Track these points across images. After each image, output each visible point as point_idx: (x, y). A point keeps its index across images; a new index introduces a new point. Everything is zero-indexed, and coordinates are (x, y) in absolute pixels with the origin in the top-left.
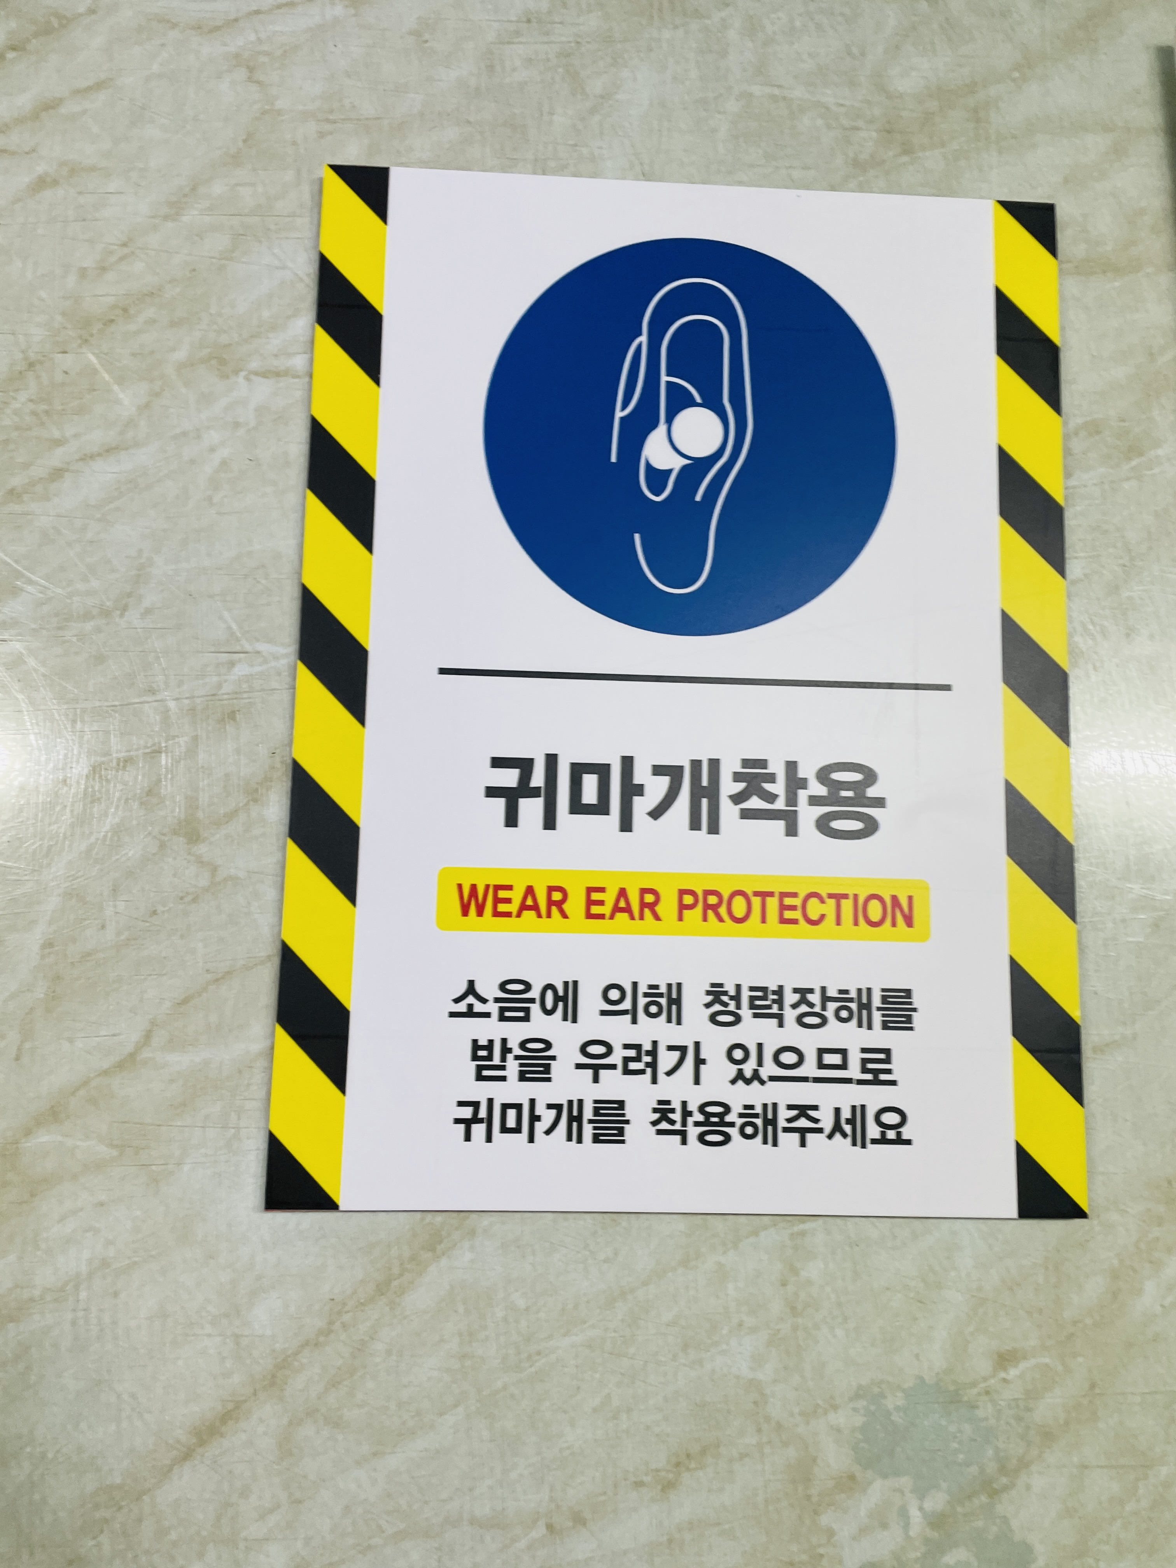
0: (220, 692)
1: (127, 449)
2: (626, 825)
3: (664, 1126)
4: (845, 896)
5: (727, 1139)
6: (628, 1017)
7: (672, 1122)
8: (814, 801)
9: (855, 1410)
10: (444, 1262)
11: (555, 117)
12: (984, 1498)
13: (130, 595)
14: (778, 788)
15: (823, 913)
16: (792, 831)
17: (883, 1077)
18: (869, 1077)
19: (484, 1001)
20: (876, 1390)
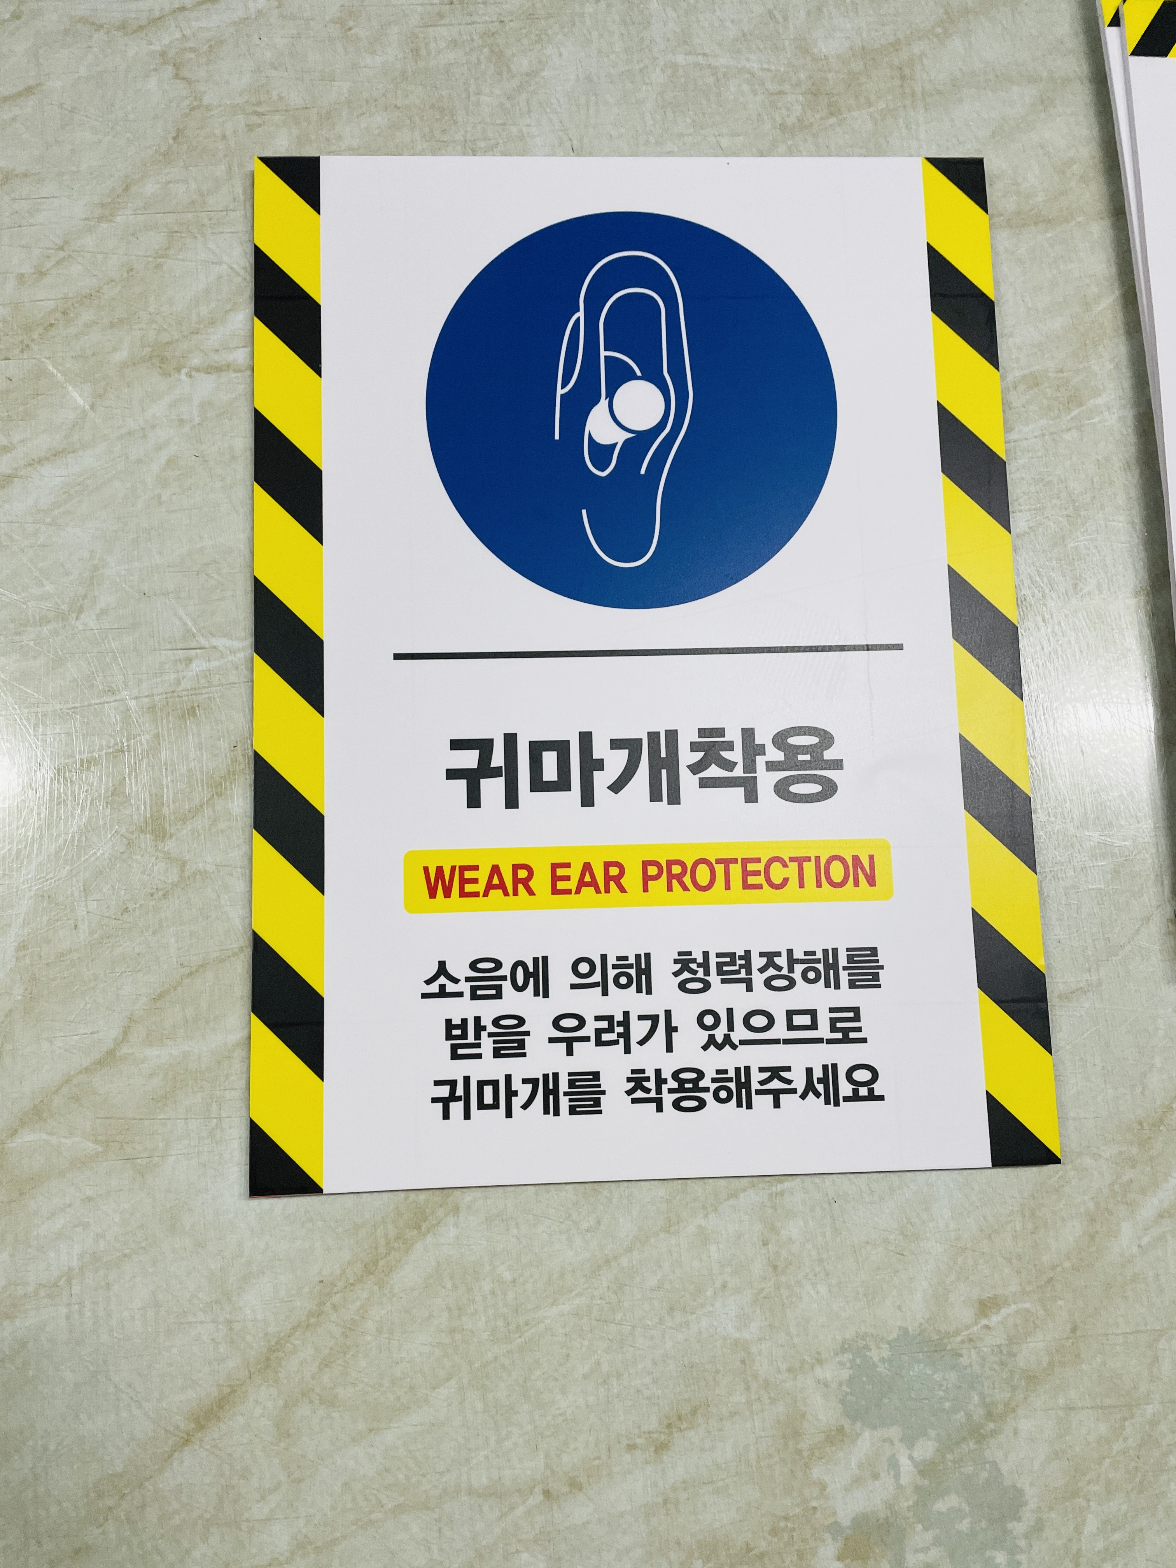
0: (178, 689)
1: (73, 452)
2: (587, 799)
3: (639, 1094)
4: (808, 859)
5: (702, 1104)
6: (599, 989)
7: (648, 1091)
8: (771, 766)
9: (840, 1363)
10: (429, 1239)
11: (483, 98)
12: (972, 1445)
13: (85, 597)
14: (736, 755)
15: (786, 876)
16: (751, 796)
17: (852, 1035)
18: (839, 1036)
19: (456, 981)
20: (861, 1343)
